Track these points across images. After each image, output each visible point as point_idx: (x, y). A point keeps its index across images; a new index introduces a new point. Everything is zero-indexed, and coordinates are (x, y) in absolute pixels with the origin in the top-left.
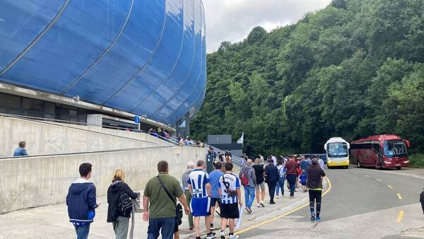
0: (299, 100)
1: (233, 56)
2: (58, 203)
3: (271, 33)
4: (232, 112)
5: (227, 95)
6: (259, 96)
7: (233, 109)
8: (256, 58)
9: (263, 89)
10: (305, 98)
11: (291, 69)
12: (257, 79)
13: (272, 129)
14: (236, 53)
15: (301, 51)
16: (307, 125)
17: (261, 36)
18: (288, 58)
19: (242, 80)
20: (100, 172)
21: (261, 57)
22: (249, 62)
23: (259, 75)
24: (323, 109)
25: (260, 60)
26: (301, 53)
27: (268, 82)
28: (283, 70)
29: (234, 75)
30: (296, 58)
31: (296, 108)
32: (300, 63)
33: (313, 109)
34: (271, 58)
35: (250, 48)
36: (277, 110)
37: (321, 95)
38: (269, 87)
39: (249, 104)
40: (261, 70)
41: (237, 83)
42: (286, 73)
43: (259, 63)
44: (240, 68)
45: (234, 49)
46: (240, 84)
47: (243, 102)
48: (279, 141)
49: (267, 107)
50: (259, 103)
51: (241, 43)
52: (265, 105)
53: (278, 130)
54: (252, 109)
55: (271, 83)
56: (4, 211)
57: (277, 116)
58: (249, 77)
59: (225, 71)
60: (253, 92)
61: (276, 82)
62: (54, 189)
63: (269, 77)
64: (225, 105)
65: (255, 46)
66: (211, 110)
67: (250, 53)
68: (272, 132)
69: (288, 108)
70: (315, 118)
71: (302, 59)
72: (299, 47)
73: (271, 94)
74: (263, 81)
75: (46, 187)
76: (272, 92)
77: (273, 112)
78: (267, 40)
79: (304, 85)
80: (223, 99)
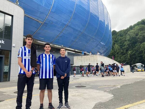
0: (134, 52)
6: (118, 51)
8: (115, 40)
9: (119, 49)
10: (136, 52)
11: (130, 44)
15: (133, 38)
16: (138, 60)
17: (115, 33)
18: (129, 40)
21: (117, 40)
23: (117, 45)
24: (143, 55)
26: (133, 39)
31: (133, 55)
32: (133, 42)
33: (140, 55)
34: (120, 40)
36: (124, 55)
37: (142, 51)
38: (121, 49)
39: (114, 54)
40: (117, 43)
42: (128, 45)
47: (112, 54)
52: (120, 54)
57: (124, 57)
58: (114, 46)
60: (115, 51)
61: (123, 47)
63: (120, 46)
65: (114, 36)
69: (130, 55)
70: (140, 58)
71: (134, 41)
72: (132, 37)
73: (122, 51)
78: (118, 34)
79: (135, 48)
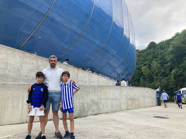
0: (181, 71)
1: (141, 55)
2: (106, 113)
3: (159, 44)
4: (144, 80)
5: (140, 72)
6: (157, 71)
7: (144, 78)
8: (153, 55)
9: (158, 68)
10: (184, 70)
11: (174, 58)
12: (155, 64)
13: (165, 86)
14: (143, 54)
17: (154, 46)
18: (172, 52)
19: (147, 65)
20: (121, 97)
21: (156, 54)
22: (150, 57)
23: (156, 62)
25: (155, 56)
27: (160, 65)
28: (169, 59)
29: (143, 63)
30: (176, 52)
31: (179, 76)
32: (179, 54)
34: (161, 54)
35: (149, 51)
36: (167, 77)
38: (161, 67)
39: (152, 76)
40: (156, 60)
41: (145, 67)
42: (171, 59)
43: (155, 57)
44: (145, 60)
45: (142, 52)
46: (147, 67)
47: (149, 75)
48: (170, 92)
49: (161, 77)
50: (157, 75)
51: (144, 50)
52: (160, 76)
53: (169, 87)
54: (154, 78)
55: (162, 65)
56: (85, 115)
57: (167, 80)
58: (151, 64)
59: (139, 62)
60: (153, 70)
61: (165, 65)
62: (104, 105)
63: (160, 63)
64: (140, 77)
65: (152, 50)
66: (133, 79)
67: (150, 53)
68: (166, 88)
69: (175, 76)
71: (180, 52)
72: (178, 47)
73: (163, 71)
74: (158, 65)
75: (101, 103)
76: (163, 69)
77: (165, 79)
78: (157, 47)
79: (183, 64)
80: (138, 74)
